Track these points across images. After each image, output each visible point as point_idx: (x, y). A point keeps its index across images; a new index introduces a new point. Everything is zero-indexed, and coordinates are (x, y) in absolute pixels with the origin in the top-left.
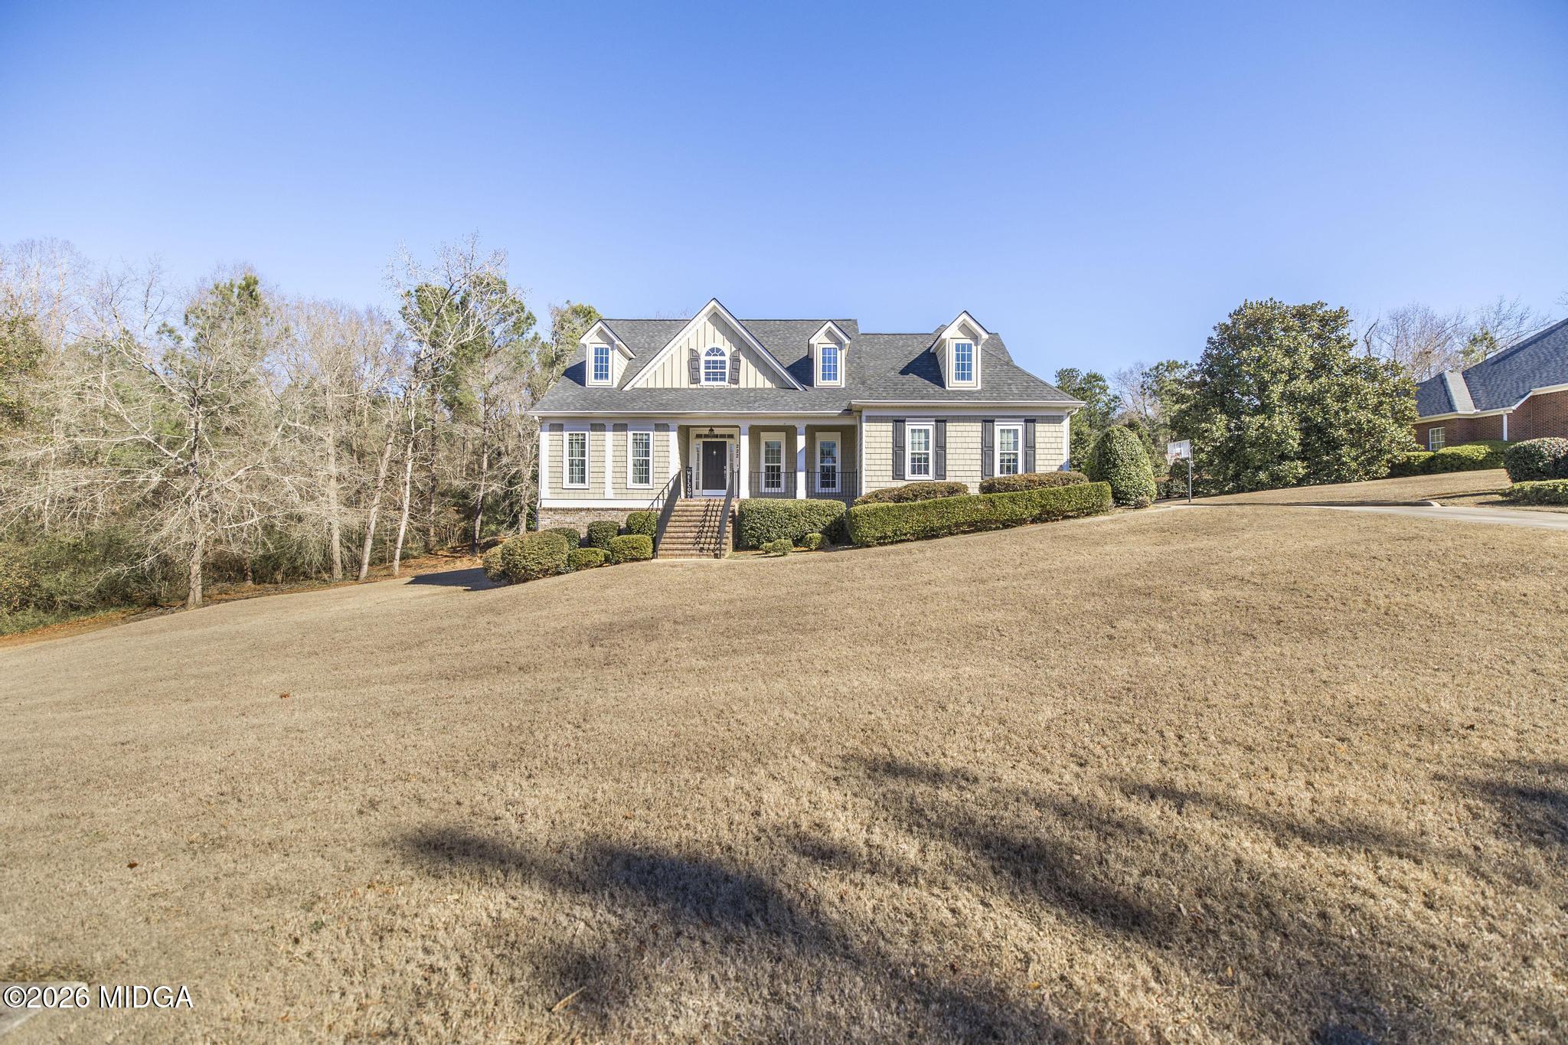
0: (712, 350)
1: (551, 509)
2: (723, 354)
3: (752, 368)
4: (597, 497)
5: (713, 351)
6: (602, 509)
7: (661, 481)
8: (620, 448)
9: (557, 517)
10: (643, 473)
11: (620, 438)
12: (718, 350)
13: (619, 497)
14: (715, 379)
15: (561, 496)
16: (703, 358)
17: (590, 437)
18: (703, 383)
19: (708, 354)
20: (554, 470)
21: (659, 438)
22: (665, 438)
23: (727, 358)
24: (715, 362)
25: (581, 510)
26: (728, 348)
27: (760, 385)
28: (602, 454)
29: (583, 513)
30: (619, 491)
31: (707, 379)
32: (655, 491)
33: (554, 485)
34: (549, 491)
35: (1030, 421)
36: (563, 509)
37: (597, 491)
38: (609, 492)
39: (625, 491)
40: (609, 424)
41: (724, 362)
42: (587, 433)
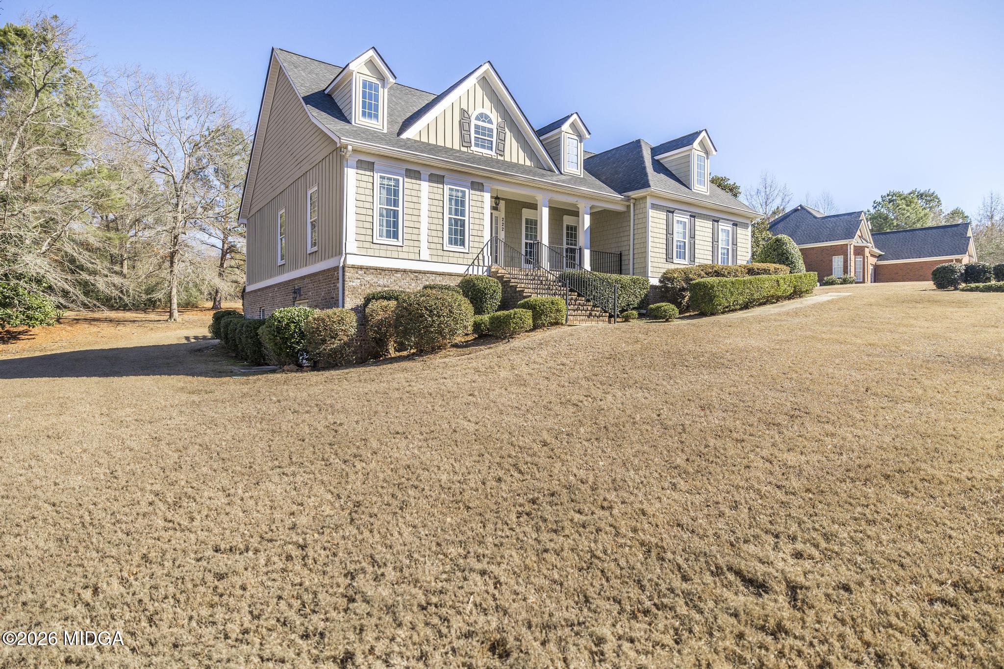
0: (481, 115)
1: (361, 268)
2: (490, 122)
3: (515, 144)
4: (412, 256)
5: (482, 117)
6: (420, 272)
7: (476, 245)
8: (436, 203)
9: (368, 278)
10: (458, 235)
11: (435, 190)
12: (487, 117)
13: (435, 259)
14: (483, 147)
15: (371, 252)
16: (474, 122)
17: (406, 185)
18: (473, 148)
19: (477, 118)
20: (363, 218)
21: (475, 198)
22: (480, 198)
23: (494, 127)
24: (484, 128)
25: (397, 271)
26: (494, 116)
27: (521, 162)
28: (417, 206)
29: (399, 275)
30: (435, 252)
31: (477, 145)
32: (470, 256)
33: (362, 238)
34: (356, 244)
35: (735, 225)
36: (376, 269)
37: (411, 249)
38: (425, 255)
39: (440, 253)
40: (425, 173)
41: (491, 130)
42: (401, 179)
